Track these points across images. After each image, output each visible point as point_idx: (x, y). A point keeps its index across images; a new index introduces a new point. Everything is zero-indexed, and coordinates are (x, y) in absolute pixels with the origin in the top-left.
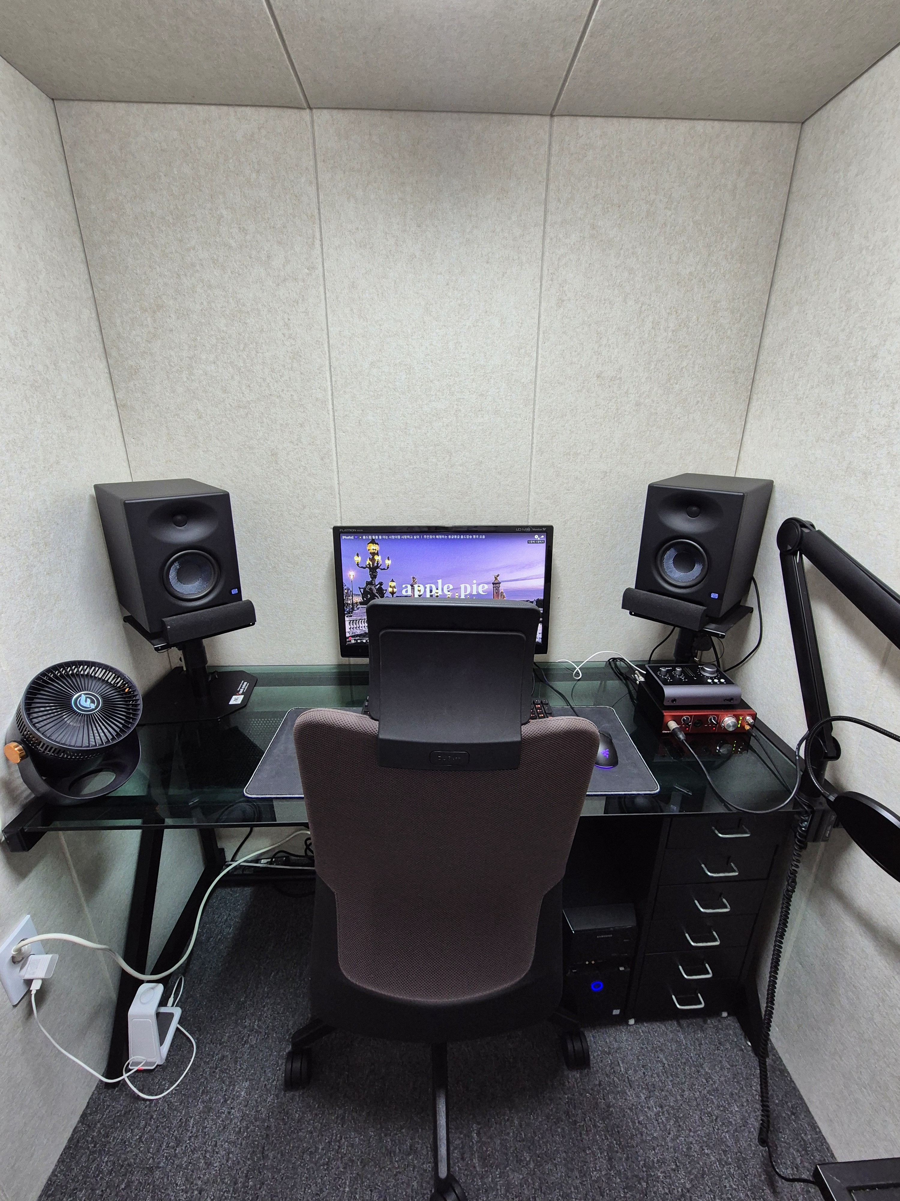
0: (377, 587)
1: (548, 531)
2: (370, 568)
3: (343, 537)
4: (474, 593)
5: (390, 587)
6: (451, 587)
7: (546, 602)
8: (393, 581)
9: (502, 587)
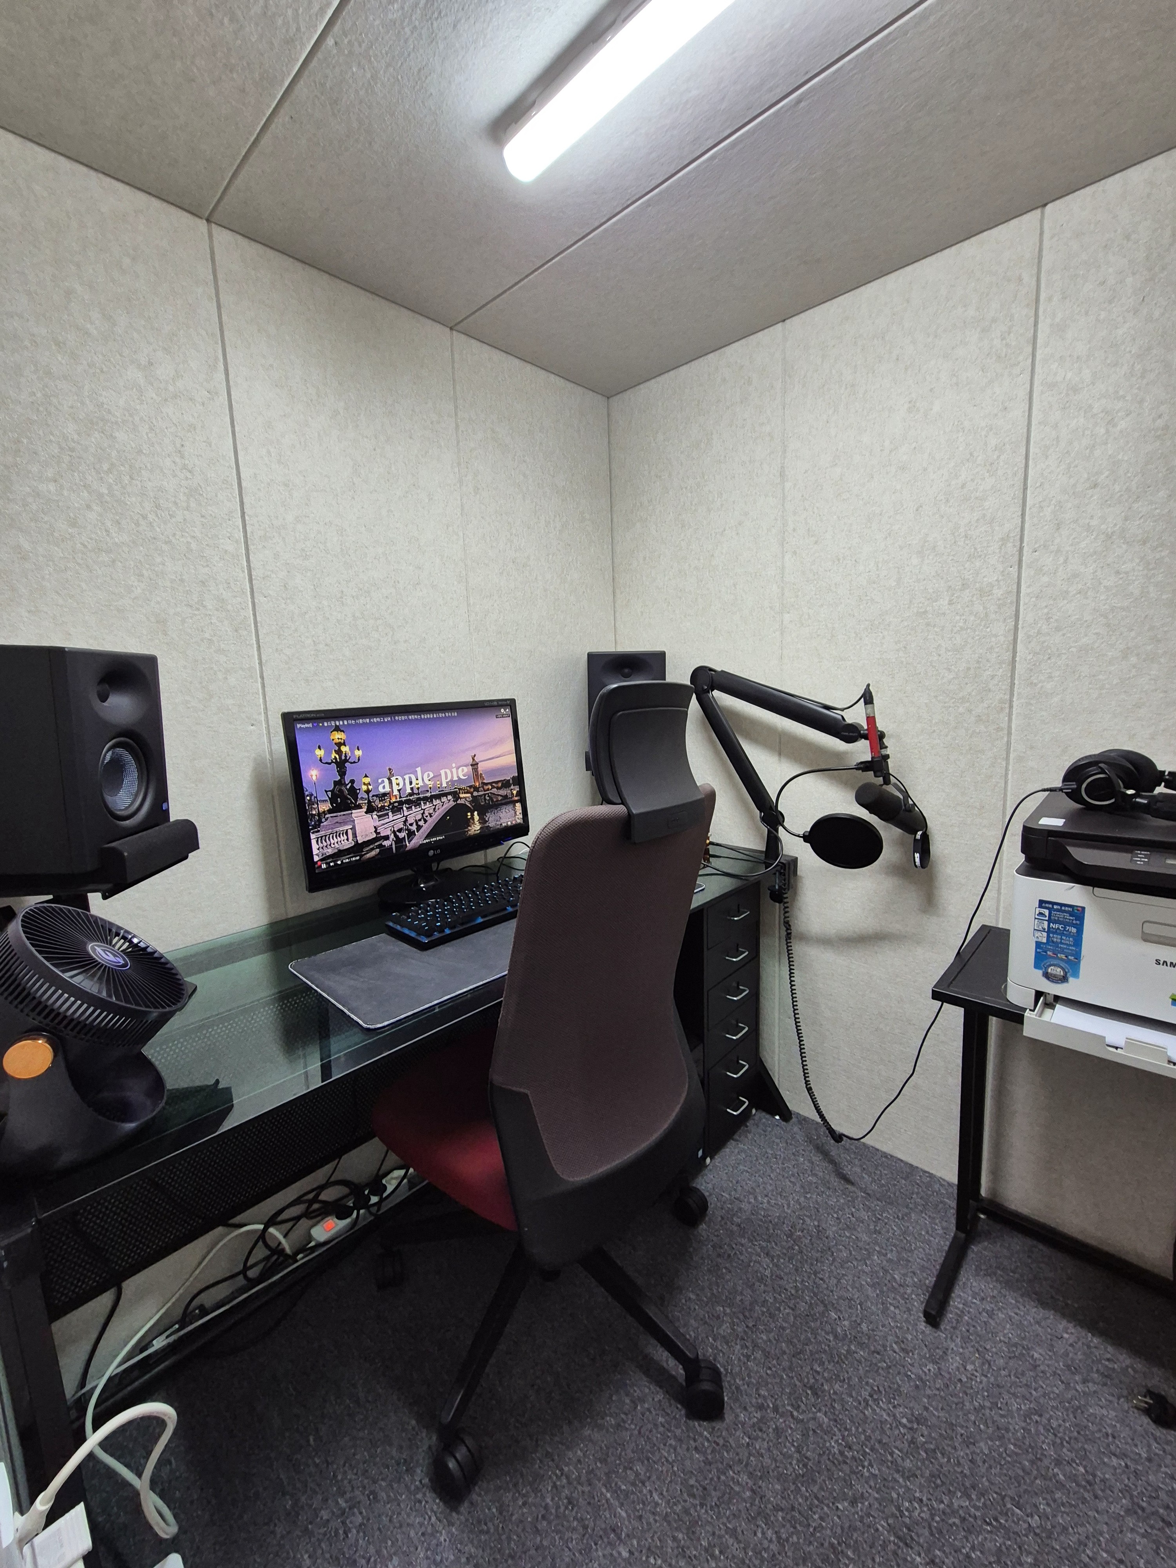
0: (348, 787)
1: (511, 704)
2: (336, 763)
3: (299, 726)
4: (455, 778)
5: (364, 784)
6: (432, 775)
7: (519, 780)
8: (366, 776)
9: (481, 767)
